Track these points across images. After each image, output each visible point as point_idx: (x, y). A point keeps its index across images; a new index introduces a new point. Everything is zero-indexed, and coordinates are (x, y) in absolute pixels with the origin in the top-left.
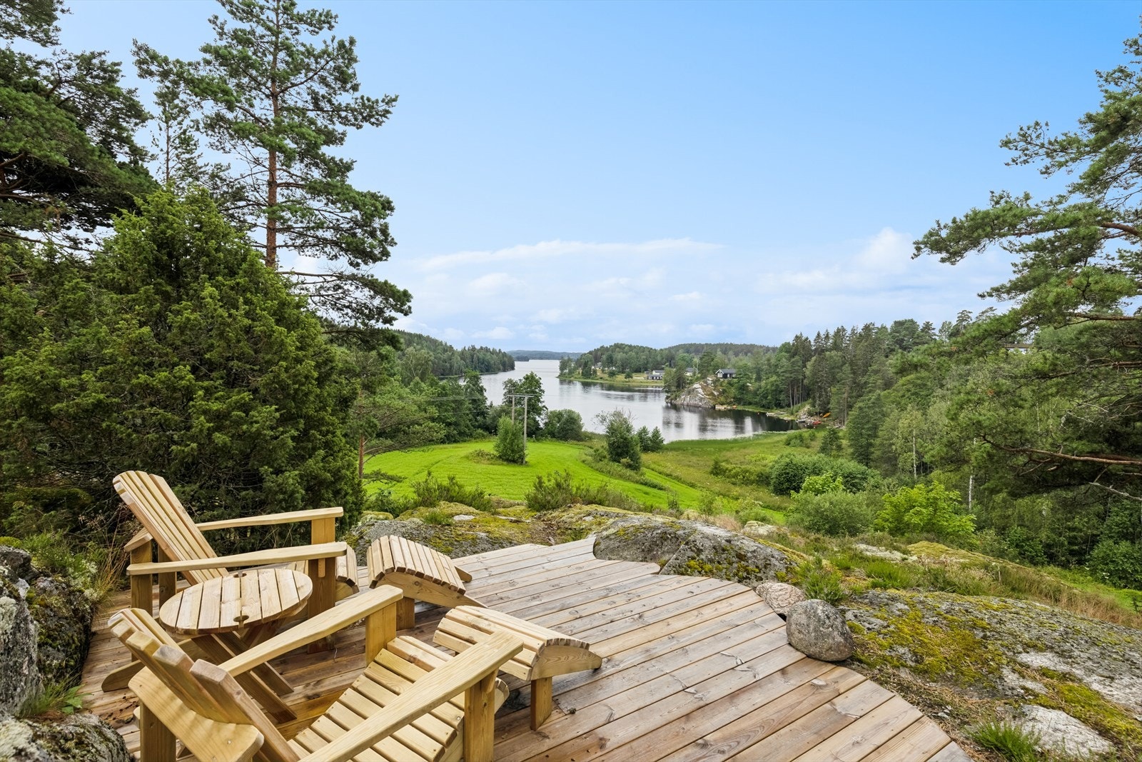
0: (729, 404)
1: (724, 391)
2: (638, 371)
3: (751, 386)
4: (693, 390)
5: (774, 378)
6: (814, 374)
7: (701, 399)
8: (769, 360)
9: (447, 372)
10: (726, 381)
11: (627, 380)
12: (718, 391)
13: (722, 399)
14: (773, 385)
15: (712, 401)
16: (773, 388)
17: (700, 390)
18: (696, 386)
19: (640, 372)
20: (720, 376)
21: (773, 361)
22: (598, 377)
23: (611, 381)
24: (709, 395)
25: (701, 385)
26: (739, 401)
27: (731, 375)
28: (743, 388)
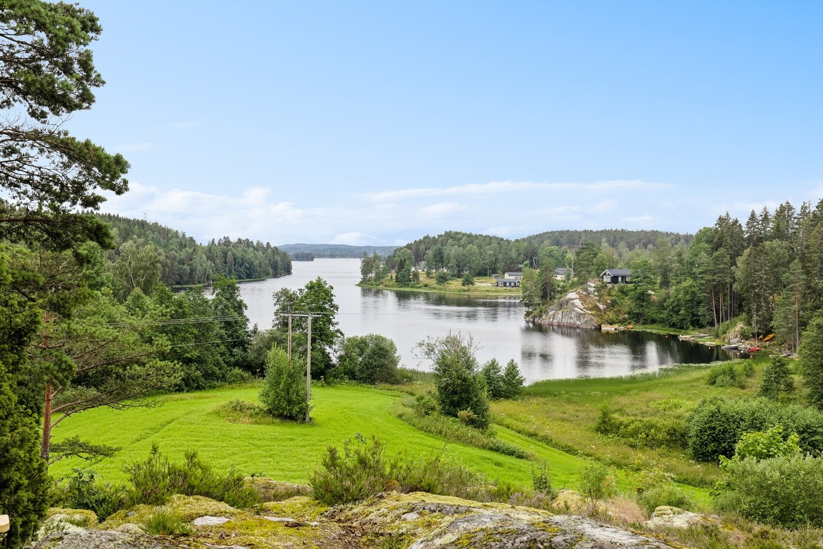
0: (622, 322)
1: (614, 304)
2: (482, 273)
3: (654, 295)
4: (567, 302)
5: (688, 282)
6: (748, 275)
7: (579, 316)
8: (680, 255)
9: (186, 279)
10: (617, 287)
11: (466, 288)
12: (605, 303)
13: (611, 315)
14: (687, 293)
15: (595, 319)
16: (688, 297)
17: (578, 302)
18: (572, 295)
19: (485, 275)
20: (607, 279)
21: (686, 256)
22: (421, 284)
23: (441, 289)
24: (591, 309)
25: (578, 293)
26: (636, 317)
27: (623, 277)
28: (642, 298)
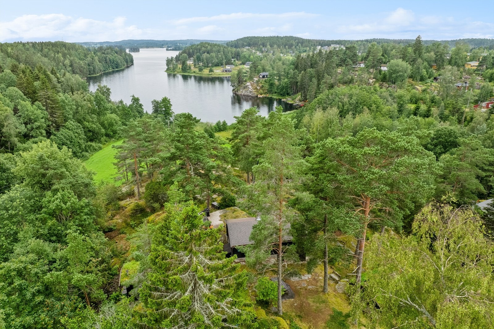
0: (265, 93)
1: (263, 86)
3: (277, 82)
4: (247, 86)
5: (286, 80)
6: (302, 80)
7: (250, 92)
8: (285, 69)
10: (264, 79)
11: (211, 73)
12: (259, 86)
13: (261, 91)
14: (285, 84)
15: (256, 93)
16: (286, 85)
17: (250, 87)
18: (248, 84)
19: (218, 66)
20: (261, 77)
21: (287, 70)
22: (192, 71)
23: (200, 74)
24: (254, 89)
25: (251, 83)
26: (270, 91)
27: (267, 76)
28: (272, 85)
